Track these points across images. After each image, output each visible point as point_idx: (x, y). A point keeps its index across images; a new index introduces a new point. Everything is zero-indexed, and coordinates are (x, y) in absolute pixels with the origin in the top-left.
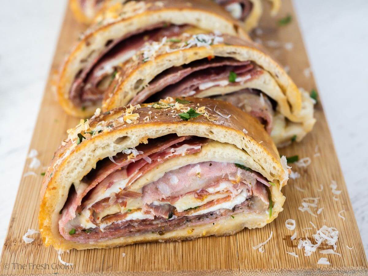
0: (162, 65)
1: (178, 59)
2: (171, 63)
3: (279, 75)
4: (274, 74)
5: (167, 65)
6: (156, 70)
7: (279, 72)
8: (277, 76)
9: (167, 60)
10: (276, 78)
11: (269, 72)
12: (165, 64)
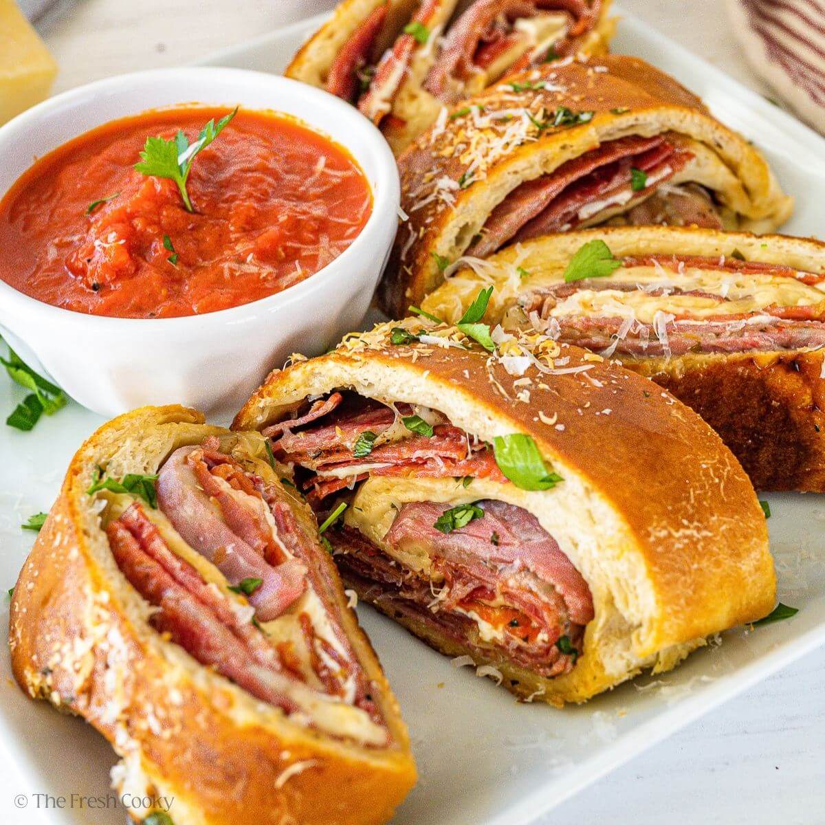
0: (502, 185)
1: (532, 166)
2: (518, 176)
3: (723, 144)
4: (713, 143)
5: (512, 182)
6: (493, 197)
7: (721, 138)
8: (719, 146)
9: (509, 173)
10: (718, 149)
11: (703, 143)
12: (507, 182)
